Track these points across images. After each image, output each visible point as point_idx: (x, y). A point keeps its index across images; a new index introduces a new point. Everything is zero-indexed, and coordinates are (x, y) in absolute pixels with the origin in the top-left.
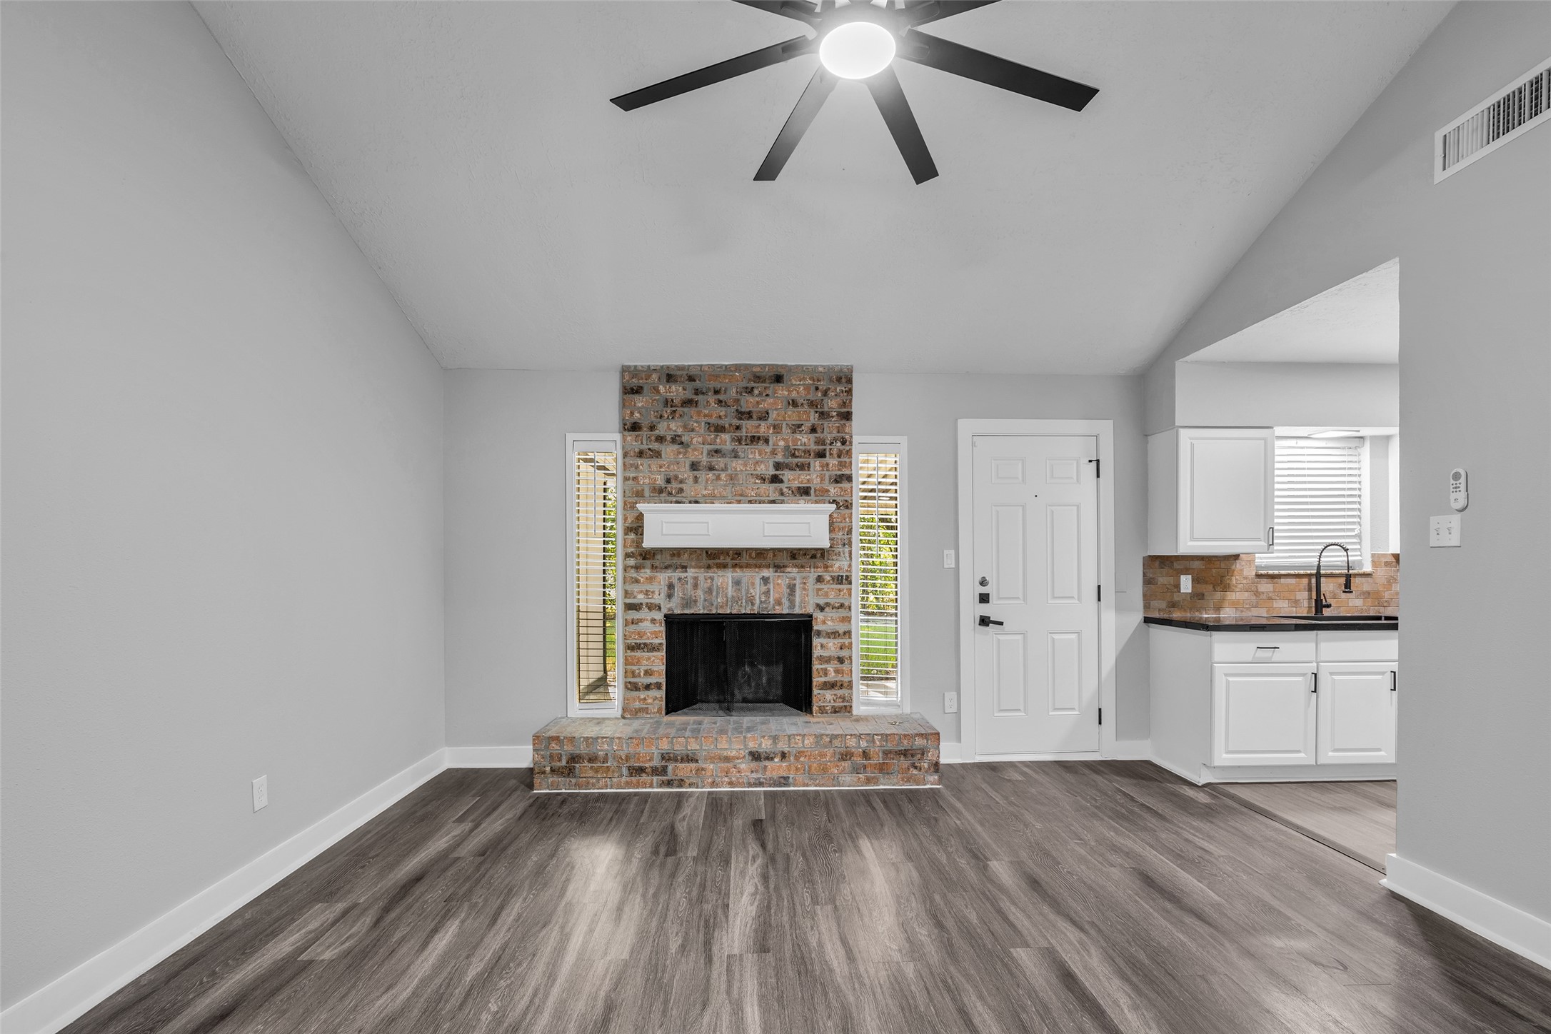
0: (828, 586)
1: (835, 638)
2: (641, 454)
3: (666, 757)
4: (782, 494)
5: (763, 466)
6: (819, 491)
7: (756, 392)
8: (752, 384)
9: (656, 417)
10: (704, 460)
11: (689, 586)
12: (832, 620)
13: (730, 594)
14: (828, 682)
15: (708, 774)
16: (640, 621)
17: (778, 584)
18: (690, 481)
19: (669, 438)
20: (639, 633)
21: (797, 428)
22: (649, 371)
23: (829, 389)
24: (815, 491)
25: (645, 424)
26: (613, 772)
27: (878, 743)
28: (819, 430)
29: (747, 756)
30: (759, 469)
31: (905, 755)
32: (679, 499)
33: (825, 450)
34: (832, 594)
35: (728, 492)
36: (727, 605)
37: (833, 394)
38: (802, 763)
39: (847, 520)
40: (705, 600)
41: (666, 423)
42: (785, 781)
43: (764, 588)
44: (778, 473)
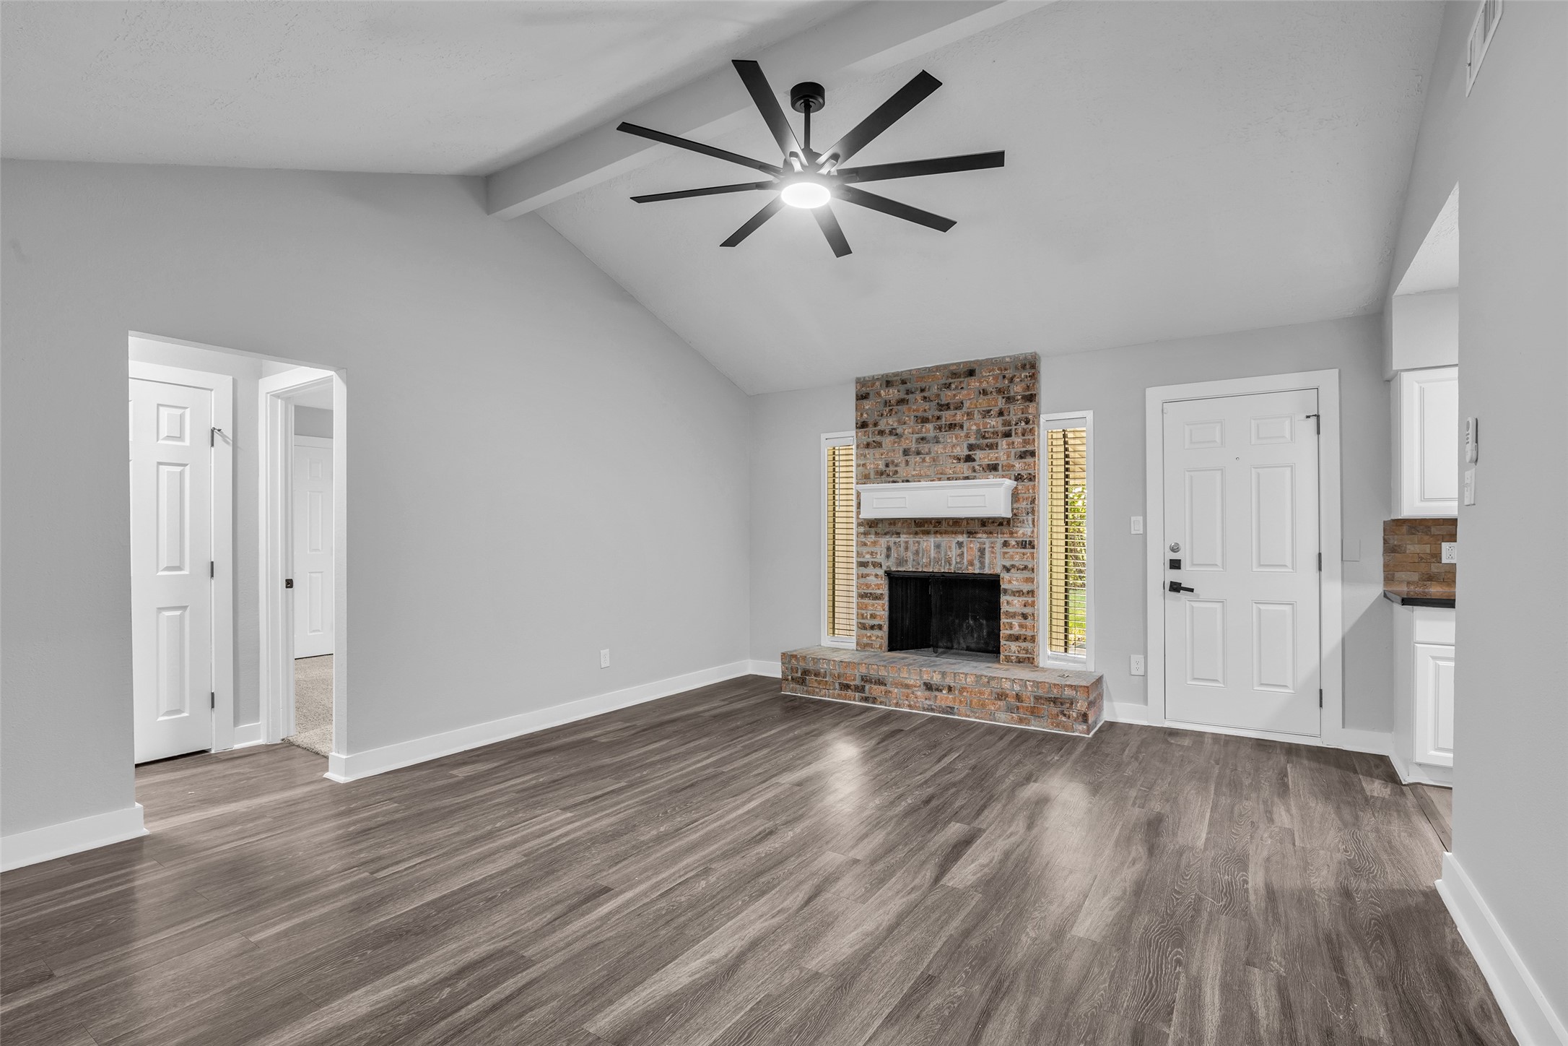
0: (1013, 550)
1: (1019, 596)
2: (868, 446)
3: (865, 679)
4: (974, 471)
5: (958, 448)
6: (1006, 466)
7: (953, 386)
8: (950, 380)
9: (878, 416)
10: (913, 446)
11: (902, 549)
12: (1017, 580)
13: (932, 556)
14: (1013, 635)
15: (893, 696)
16: (868, 575)
17: (971, 548)
18: (903, 465)
19: (887, 431)
20: (866, 585)
21: (986, 413)
22: (874, 380)
23: (1015, 376)
24: (1002, 467)
25: (871, 422)
26: (830, 685)
27: (1030, 688)
28: (1006, 413)
29: (922, 685)
30: (955, 451)
31: (1054, 703)
32: (895, 479)
33: (1011, 430)
34: (1017, 557)
35: (931, 472)
36: (930, 565)
37: (1018, 380)
38: (965, 697)
39: (1031, 491)
40: (914, 560)
41: (885, 420)
42: (950, 710)
43: (959, 551)
44: (970, 453)
